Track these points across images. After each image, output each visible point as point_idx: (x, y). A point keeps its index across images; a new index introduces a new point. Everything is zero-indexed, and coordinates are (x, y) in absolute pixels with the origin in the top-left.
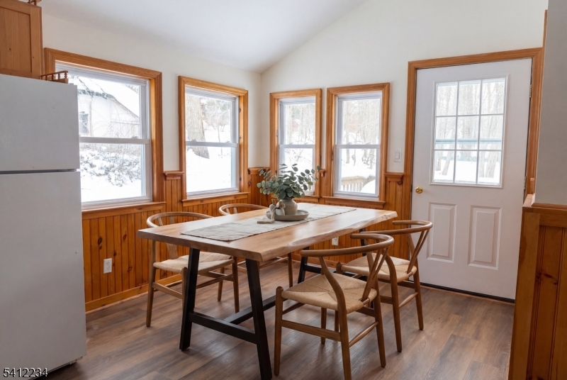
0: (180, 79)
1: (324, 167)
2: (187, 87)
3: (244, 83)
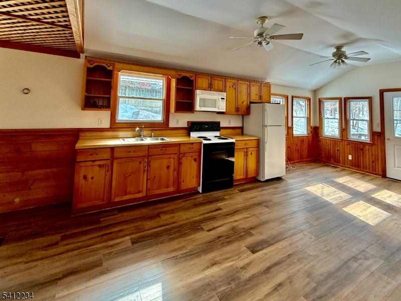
0: (292, 96)
1: (344, 127)
2: (294, 99)
3: (309, 95)
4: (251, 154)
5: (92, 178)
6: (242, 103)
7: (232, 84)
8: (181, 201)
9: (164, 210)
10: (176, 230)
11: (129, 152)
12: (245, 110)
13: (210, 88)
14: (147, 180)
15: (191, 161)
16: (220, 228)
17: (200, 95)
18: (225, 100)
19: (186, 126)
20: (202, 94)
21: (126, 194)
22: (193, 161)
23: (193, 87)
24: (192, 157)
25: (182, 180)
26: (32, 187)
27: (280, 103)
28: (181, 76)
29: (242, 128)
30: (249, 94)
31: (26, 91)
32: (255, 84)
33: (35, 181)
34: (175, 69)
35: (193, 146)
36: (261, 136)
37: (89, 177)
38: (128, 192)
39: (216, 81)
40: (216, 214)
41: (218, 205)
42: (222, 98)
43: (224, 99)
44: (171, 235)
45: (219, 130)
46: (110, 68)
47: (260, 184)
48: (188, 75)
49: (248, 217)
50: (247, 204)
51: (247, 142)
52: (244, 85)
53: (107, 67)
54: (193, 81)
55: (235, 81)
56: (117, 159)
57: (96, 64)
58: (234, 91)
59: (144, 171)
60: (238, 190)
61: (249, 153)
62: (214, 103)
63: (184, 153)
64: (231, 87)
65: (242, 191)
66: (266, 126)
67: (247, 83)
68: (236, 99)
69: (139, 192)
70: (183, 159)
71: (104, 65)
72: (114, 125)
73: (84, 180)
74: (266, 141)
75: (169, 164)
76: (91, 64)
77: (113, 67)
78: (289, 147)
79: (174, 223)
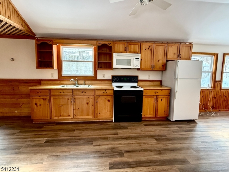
0: (224, 54)
4: (162, 100)
5: (40, 105)
6: (158, 61)
7: (147, 47)
8: (96, 124)
9: (80, 128)
10: (75, 141)
11: (60, 93)
12: (161, 67)
13: (127, 50)
14: (73, 110)
15: (105, 101)
16: (104, 146)
17: (116, 56)
18: (140, 59)
19: (110, 78)
20: (118, 56)
21: (61, 116)
22: (107, 101)
23: (111, 51)
24: (106, 98)
25: (99, 113)
26: (22, 106)
27: (198, 60)
28: (101, 44)
29: (161, 81)
30: (166, 54)
31: (13, 60)
32: (174, 45)
33: (23, 104)
34: (96, 39)
35: (106, 91)
36: (172, 87)
37: (38, 104)
38: (62, 114)
39: (132, 46)
40: (110, 137)
41: (118, 131)
42: (136, 58)
43: (138, 58)
44: (69, 143)
45: (137, 82)
46: (50, 43)
47: (169, 122)
48: (106, 43)
49: (132, 144)
50: (141, 134)
51: (157, 91)
52: (161, 46)
53: (49, 43)
54: (111, 47)
55: (150, 44)
56: (53, 96)
57: (41, 42)
58: (149, 52)
59: (71, 104)
60: (144, 124)
61: (160, 100)
62: (129, 62)
63: (100, 96)
64: (147, 49)
65: (145, 125)
66: (177, 79)
67: (164, 45)
68: (152, 59)
69: (69, 116)
70: (99, 99)
71: (47, 41)
72: (60, 77)
73: (36, 106)
74: (176, 91)
75: (89, 102)
76: (39, 42)
77: (52, 42)
78: (215, 98)
79: (78, 136)
